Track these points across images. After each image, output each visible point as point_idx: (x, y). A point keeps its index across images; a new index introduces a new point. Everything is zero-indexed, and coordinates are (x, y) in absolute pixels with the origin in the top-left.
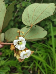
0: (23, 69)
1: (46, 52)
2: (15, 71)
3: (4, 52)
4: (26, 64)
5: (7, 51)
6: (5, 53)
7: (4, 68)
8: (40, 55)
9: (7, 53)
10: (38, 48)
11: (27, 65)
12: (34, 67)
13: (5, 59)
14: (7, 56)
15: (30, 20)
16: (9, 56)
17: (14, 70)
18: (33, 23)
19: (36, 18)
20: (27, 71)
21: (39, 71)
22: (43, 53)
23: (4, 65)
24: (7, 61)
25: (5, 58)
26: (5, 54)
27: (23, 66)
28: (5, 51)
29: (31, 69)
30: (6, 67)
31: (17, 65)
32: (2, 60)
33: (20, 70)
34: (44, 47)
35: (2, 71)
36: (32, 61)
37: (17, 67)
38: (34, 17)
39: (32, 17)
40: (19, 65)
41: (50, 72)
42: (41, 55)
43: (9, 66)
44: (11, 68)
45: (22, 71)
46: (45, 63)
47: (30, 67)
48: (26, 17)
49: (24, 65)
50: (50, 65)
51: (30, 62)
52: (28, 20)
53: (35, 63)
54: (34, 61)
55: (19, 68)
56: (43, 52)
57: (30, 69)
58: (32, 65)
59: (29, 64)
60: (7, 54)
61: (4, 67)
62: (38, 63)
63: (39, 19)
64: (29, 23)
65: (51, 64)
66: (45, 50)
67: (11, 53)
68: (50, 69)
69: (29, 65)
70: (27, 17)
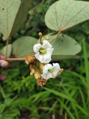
0: (40, 112)
1: (77, 85)
2: (28, 115)
3: (10, 86)
4: (45, 104)
5: (15, 83)
6: (12, 86)
7: (10, 110)
8: (67, 91)
9: (15, 87)
10: (64, 78)
11: (46, 106)
12: (58, 109)
13: (12, 97)
14: (16, 92)
15: (58, 21)
16: (19, 92)
17: (26, 114)
18: (63, 26)
19: (68, 19)
20: (47, 115)
21: (66, 115)
22: (71, 87)
23: (11, 106)
24: (15, 100)
25: (12, 94)
26: (13, 89)
27: (40, 108)
28: (12, 83)
29: (54, 112)
30: (14, 109)
31: (30, 106)
32: (7, 98)
33: (35, 113)
34: (73, 77)
35: (7, 115)
36: (55, 100)
37: (30, 109)
38: (65, 17)
39: (62, 18)
40: (34, 106)
41: (84, 116)
42: (69, 89)
43: (18, 107)
44: (21, 111)
45: (39, 116)
46: (75, 103)
47: (51, 109)
48: (51, 17)
49: (42, 106)
50: (82, 106)
51: (51, 100)
52: (55, 21)
53: (59, 103)
54: (58, 100)
55: (35, 111)
56: (72, 84)
57: (52, 112)
58: (55, 105)
59: (49, 104)
60: (15, 89)
61: (11, 108)
62: (65, 103)
63: (73, 21)
64: (56, 26)
65: (85, 105)
66: (76, 81)
67: (21, 87)
68: (82, 112)
69: (51, 106)
70: (54, 17)
